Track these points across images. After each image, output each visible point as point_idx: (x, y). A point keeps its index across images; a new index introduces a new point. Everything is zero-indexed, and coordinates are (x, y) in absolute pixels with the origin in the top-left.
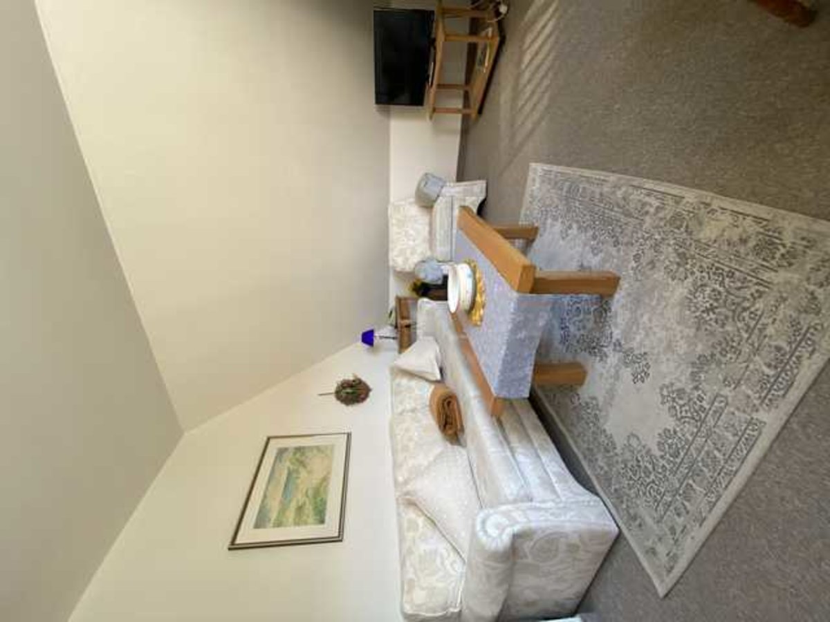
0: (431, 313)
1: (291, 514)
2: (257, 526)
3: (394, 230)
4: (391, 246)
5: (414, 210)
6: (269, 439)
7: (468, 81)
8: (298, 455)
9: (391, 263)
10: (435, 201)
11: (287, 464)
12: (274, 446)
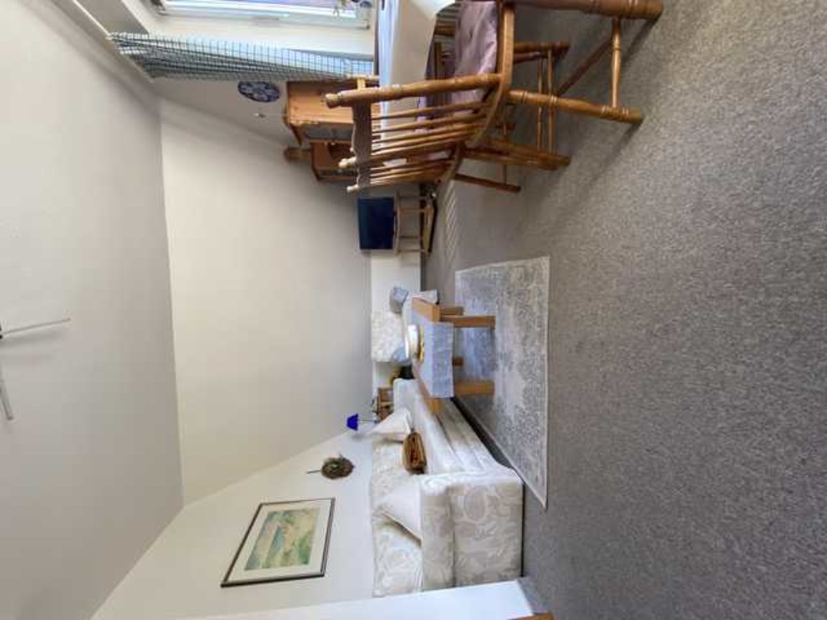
0: (405, 388)
1: (279, 558)
2: (248, 568)
3: (375, 330)
4: (373, 342)
5: (390, 315)
6: (260, 507)
7: (422, 234)
8: (287, 516)
9: (373, 355)
10: (402, 304)
11: (276, 523)
12: (265, 511)
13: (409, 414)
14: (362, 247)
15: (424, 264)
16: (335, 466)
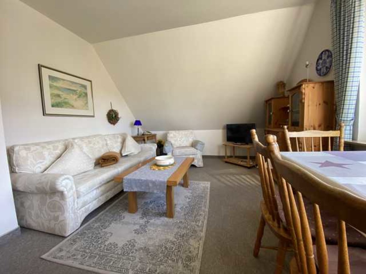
0: (151, 149)
1: (56, 92)
2: (50, 77)
3: (183, 132)
4: (177, 132)
5: (191, 140)
6: (90, 81)
7: (236, 157)
8: (84, 94)
9: (170, 132)
10: (195, 148)
11: (79, 89)
12: (87, 84)
13: (136, 153)
14: (227, 125)
15: (219, 157)
16: (114, 116)
